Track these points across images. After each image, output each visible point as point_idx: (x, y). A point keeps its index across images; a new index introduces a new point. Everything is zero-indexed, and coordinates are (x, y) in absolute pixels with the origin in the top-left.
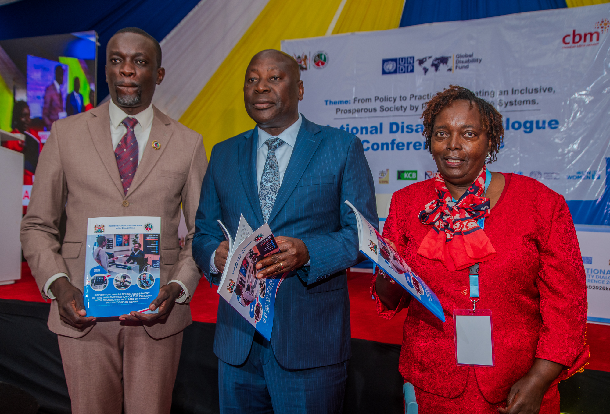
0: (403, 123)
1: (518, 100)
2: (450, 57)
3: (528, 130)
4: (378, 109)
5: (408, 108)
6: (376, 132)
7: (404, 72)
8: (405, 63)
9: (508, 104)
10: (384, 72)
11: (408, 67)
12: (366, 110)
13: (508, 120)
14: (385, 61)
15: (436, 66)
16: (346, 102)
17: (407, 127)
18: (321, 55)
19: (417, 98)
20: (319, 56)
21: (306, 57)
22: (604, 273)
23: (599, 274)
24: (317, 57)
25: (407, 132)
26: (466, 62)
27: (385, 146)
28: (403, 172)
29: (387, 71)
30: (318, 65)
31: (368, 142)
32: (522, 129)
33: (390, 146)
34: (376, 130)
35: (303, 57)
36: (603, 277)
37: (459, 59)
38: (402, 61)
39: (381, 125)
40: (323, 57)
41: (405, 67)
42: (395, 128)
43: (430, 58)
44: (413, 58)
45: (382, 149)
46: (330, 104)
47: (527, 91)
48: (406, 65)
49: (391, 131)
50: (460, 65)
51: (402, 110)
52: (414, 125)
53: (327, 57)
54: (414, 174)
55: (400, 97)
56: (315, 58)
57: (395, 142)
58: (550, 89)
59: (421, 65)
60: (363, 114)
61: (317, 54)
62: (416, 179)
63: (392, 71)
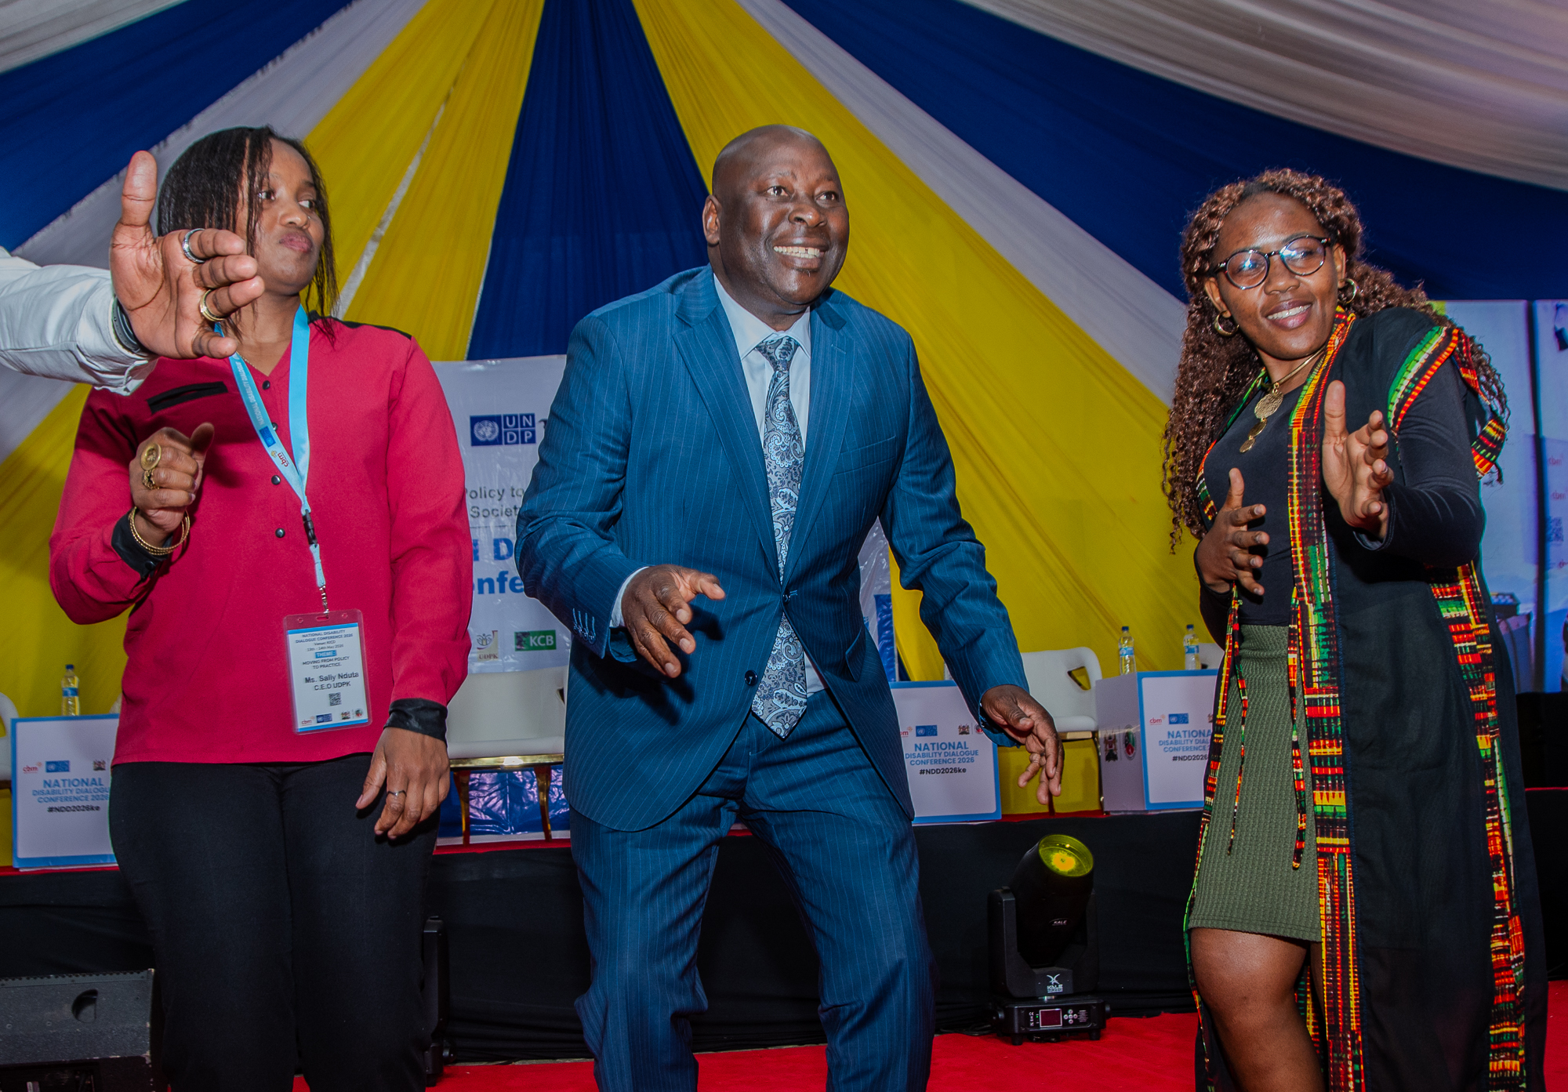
7: (517, 443)
8: (516, 426)
10: (477, 442)
11: (523, 433)
14: (475, 421)
22: (954, 748)
23: (947, 750)
27: (486, 586)
28: (525, 634)
29: (481, 439)
33: (497, 585)
36: (953, 754)
38: (511, 423)
41: (517, 433)
44: (533, 416)
48: (519, 429)
49: (497, 556)
54: (549, 639)
55: (513, 489)
57: (506, 576)
62: (553, 647)
63: (492, 439)
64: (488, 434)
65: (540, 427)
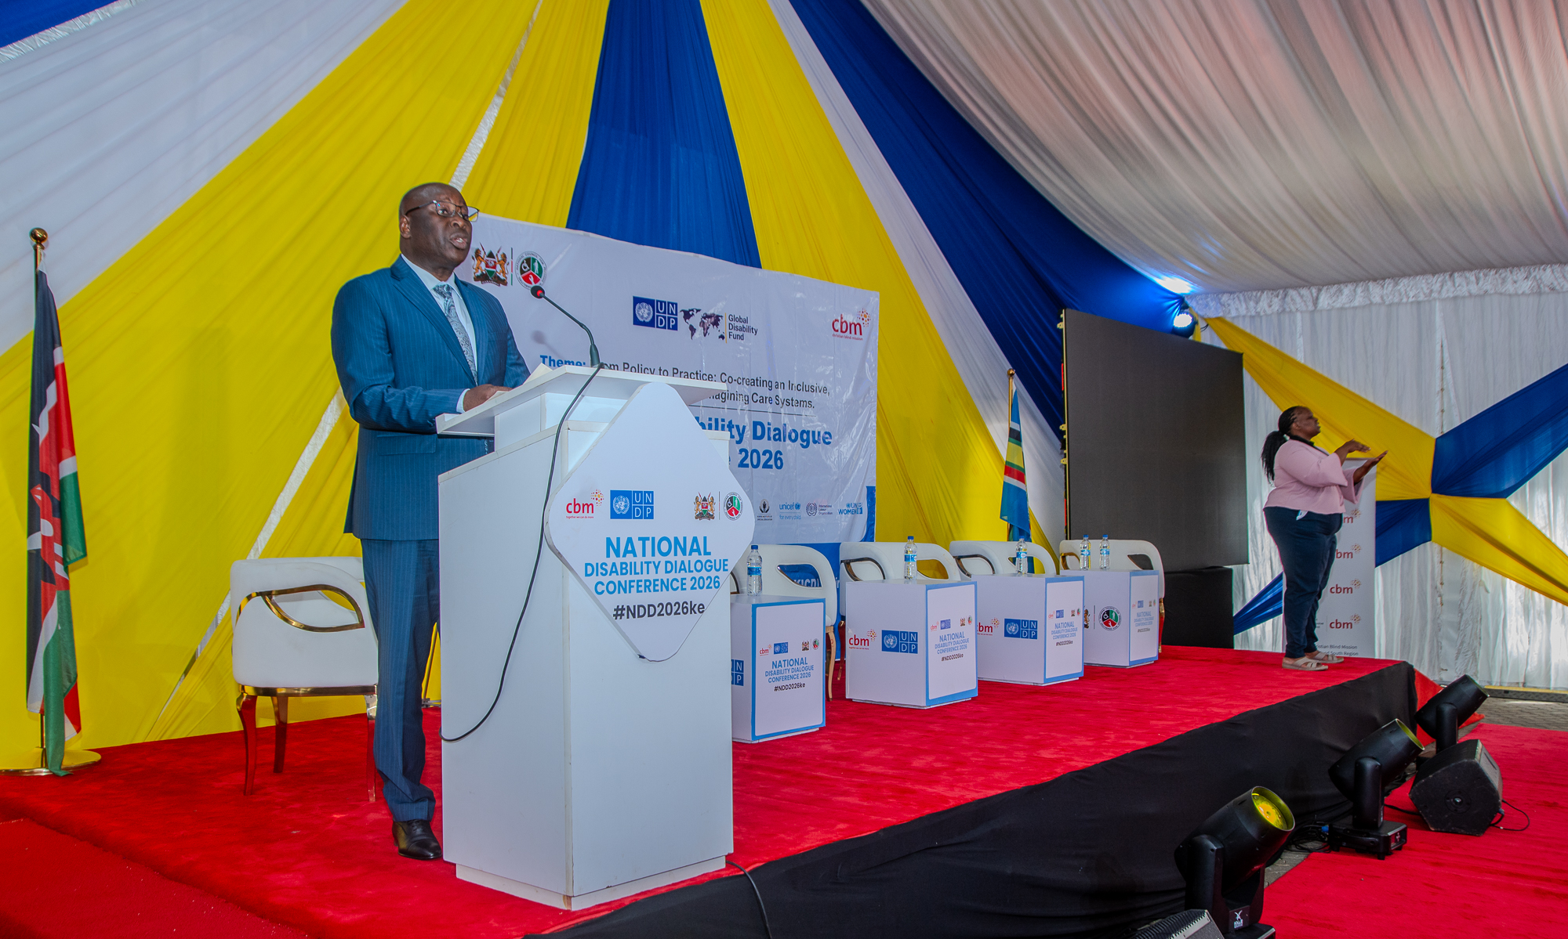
1: (794, 399)
2: (722, 317)
3: (805, 444)
7: (664, 328)
8: (665, 313)
9: (785, 402)
10: (636, 322)
11: (669, 318)
13: (785, 426)
14: (637, 301)
15: (705, 327)
18: (534, 260)
19: (683, 375)
20: (529, 261)
21: (504, 257)
24: (525, 265)
26: (741, 329)
29: (640, 319)
30: (526, 279)
32: (799, 441)
35: (500, 259)
37: (732, 323)
38: (661, 309)
40: (536, 265)
41: (665, 318)
43: (698, 311)
44: (676, 304)
46: (550, 364)
47: (805, 388)
48: (667, 315)
50: (735, 332)
53: (543, 266)
55: (660, 370)
56: (523, 262)
58: (824, 389)
59: (687, 320)
61: (525, 257)
63: (648, 320)
64: (646, 316)
65: (680, 316)
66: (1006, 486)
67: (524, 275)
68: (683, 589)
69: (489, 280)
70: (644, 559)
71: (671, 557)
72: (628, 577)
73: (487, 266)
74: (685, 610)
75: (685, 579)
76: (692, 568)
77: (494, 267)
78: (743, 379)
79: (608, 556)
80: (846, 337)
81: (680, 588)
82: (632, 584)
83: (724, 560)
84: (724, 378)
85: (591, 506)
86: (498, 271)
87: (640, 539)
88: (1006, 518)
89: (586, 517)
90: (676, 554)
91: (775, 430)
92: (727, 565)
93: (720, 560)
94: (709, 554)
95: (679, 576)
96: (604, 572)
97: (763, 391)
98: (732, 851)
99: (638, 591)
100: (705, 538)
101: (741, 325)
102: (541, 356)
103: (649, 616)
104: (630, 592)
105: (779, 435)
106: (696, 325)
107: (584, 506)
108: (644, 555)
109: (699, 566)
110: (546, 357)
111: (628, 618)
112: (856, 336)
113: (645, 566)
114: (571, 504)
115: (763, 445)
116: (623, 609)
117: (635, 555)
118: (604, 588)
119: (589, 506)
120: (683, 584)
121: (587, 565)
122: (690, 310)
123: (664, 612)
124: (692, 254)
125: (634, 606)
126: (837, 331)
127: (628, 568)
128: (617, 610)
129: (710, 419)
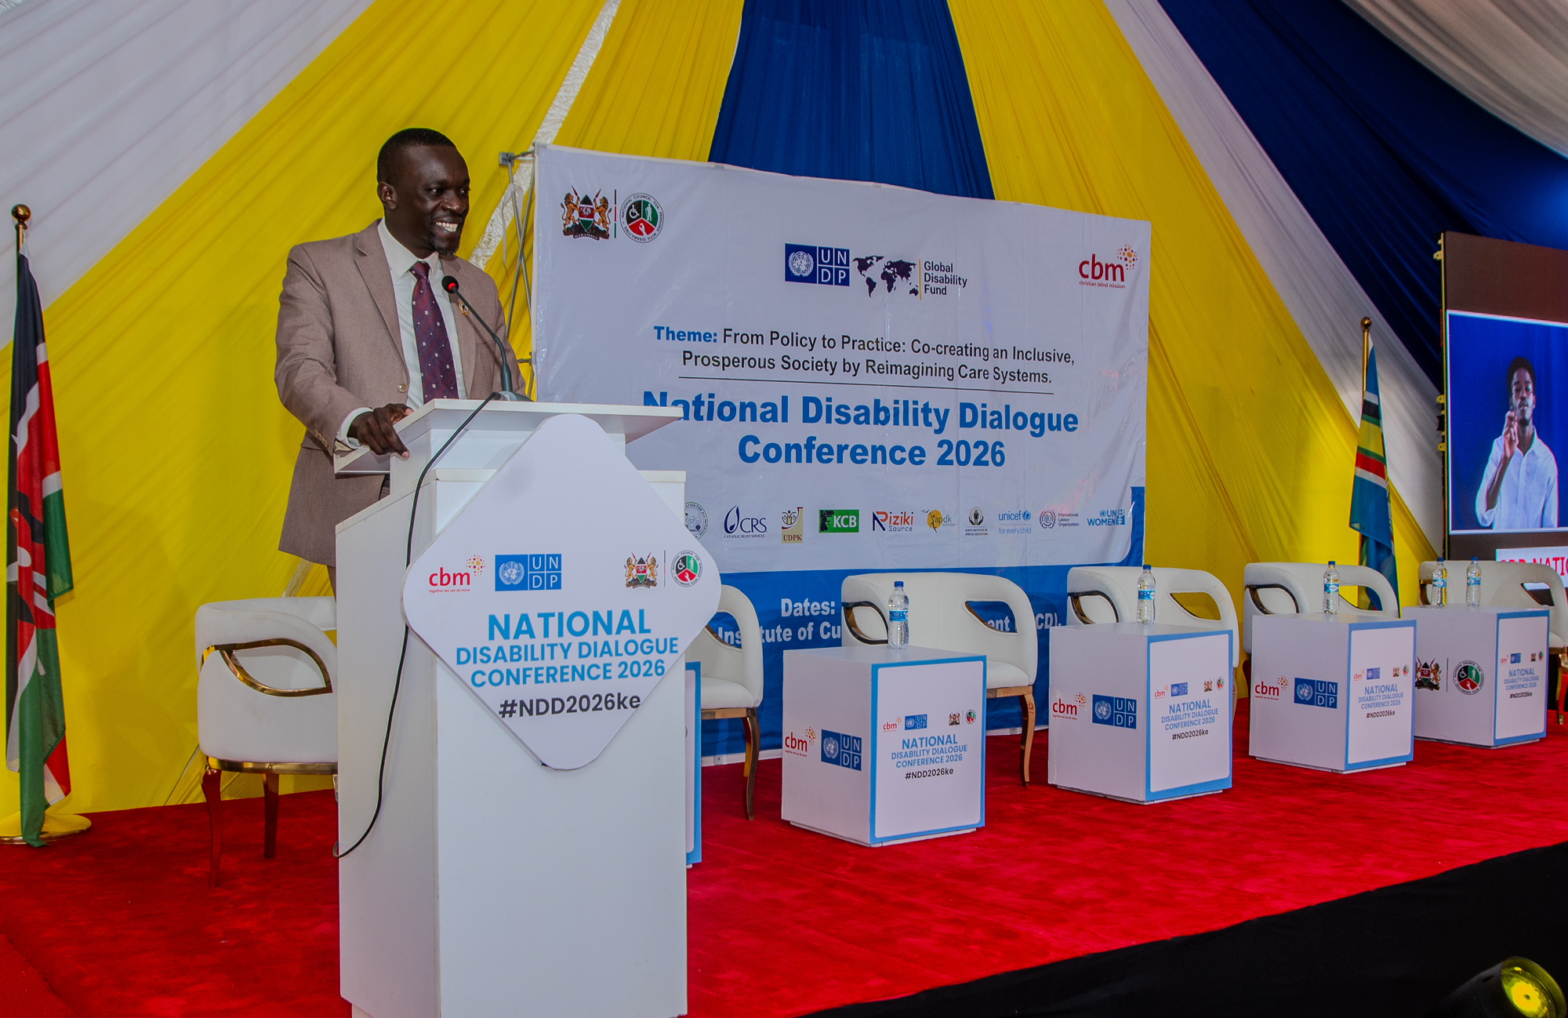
0: (829, 400)
1: (1022, 372)
2: (914, 265)
3: (1037, 431)
4: (778, 363)
5: (840, 367)
6: (774, 419)
7: (830, 283)
8: (831, 263)
9: (1008, 376)
10: (790, 277)
11: (837, 270)
12: (754, 363)
13: (1007, 408)
14: (791, 249)
15: (889, 280)
16: (707, 337)
17: (838, 412)
18: (646, 204)
19: (857, 345)
20: (638, 205)
21: (605, 201)
24: (634, 210)
25: (838, 421)
26: (942, 281)
27: (794, 452)
28: (830, 513)
29: (795, 273)
30: (635, 229)
31: (756, 441)
32: (1029, 427)
33: (804, 452)
34: (774, 412)
35: (599, 202)
37: (930, 272)
38: (826, 259)
39: (785, 399)
40: (649, 209)
41: (831, 270)
42: (815, 409)
43: (879, 258)
44: (848, 251)
45: (788, 460)
46: (668, 338)
47: (1037, 356)
48: (834, 267)
49: (806, 419)
50: (933, 285)
51: (827, 370)
52: (852, 408)
53: (658, 211)
54: (852, 519)
55: (824, 339)
56: (631, 207)
58: (1067, 357)
59: (863, 272)
60: (745, 372)
61: (634, 201)
62: (856, 530)
63: (806, 274)
65: (853, 267)
66: (1358, 482)
67: (630, 224)
68: (605, 677)
69: (584, 233)
70: (546, 641)
71: (588, 637)
72: (522, 664)
73: (581, 214)
74: (610, 705)
75: (610, 664)
76: (621, 650)
77: (591, 216)
78: (945, 347)
79: (492, 637)
80: (1100, 285)
81: (602, 676)
82: (528, 673)
83: (672, 640)
84: (917, 346)
85: (466, 576)
86: (597, 221)
87: (540, 615)
88: (1357, 525)
89: (458, 590)
90: (595, 633)
91: (992, 414)
92: (676, 645)
93: (666, 640)
94: (649, 631)
95: (600, 661)
96: (485, 659)
97: (975, 362)
98: (685, 1012)
99: (537, 682)
100: (642, 612)
101: (943, 274)
102: (655, 328)
103: (554, 712)
104: (525, 683)
105: (999, 420)
106: (876, 277)
107: (455, 576)
108: (546, 635)
109: (631, 648)
110: (663, 328)
111: (521, 715)
112: (1115, 283)
113: (548, 650)
114: (436, 575)
115: (973, 435)
116: (513, 704)
117: (532, 636)
118: (486, 678)
119: (463, 577)
120: (605, 671)
121: (459, 650)
122: (867, 259)
123: (577, 707)
124: (871, 184)
125: (531, 701)
126: (1087, 277)
127: (522, 653)
128: (505, 705)
129: (896, 402)
